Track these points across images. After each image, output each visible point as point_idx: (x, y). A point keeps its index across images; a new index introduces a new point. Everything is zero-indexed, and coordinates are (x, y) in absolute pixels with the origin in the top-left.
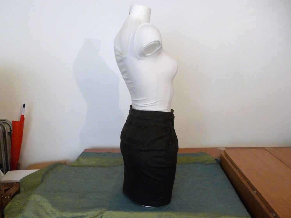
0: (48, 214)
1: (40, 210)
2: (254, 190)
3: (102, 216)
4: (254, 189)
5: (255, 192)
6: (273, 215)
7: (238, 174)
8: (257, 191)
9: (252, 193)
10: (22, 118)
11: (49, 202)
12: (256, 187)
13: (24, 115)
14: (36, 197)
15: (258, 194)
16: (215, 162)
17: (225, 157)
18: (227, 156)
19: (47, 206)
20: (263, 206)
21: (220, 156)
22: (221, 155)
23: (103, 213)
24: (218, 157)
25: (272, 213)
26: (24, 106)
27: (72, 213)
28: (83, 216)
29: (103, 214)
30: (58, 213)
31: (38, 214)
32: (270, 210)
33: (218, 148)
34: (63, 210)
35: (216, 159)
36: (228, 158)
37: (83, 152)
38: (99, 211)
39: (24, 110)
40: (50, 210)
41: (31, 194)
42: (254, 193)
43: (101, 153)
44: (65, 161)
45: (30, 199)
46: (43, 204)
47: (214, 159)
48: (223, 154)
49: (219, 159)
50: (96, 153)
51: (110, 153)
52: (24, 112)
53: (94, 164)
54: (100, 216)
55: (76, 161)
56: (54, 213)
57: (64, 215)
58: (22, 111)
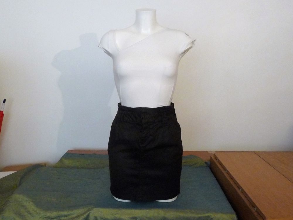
0: (30, 214)
1: (22, 210)
2: (239, 189)
3: (90, 213)
4: (239, 187)
6: (254, 209)
7: (226, 175)
8: (242, 190)
9: (238, 191)
10: (2, 114)
11: (32, 201)
12: (241, 186)
13: (3, 111)
14: (18, 197)
15: (243, 192)
16: (205, 165)
17: (215, 160)
18: (216, 158)
19: (31, 206)
20: (246, 202)
21: (209, 158)
22: (211, 158)
23: (91, 210)
24: (208, 160)
26: (4, 101)
27: (58, 212)
28: (69, 214)
30: (42, 213)
31: (20, 215)
32: (252, 205)
33: (208, 151)
34: (48, 209)
35: (206, 163)
36: (218, 160)
37: (66, 153)
38: (86, 208)
39: (4, 106)
40: (33, 210)
41: (12, 193)
42: (239, 191)
43: (86, 154)
44: (45, 163)
45: (11, 199)
46: (25, 204)
47: (204, 162)
48: (213, 158)
49: (209, 163)
50: (80, 154)
51: (95, 154)
52: (3, 109)
53: (79, 165)
54: (87, 214)
55: (59, 162)
56: (37, 213)
57: (48, 214)
58: (2, 107)
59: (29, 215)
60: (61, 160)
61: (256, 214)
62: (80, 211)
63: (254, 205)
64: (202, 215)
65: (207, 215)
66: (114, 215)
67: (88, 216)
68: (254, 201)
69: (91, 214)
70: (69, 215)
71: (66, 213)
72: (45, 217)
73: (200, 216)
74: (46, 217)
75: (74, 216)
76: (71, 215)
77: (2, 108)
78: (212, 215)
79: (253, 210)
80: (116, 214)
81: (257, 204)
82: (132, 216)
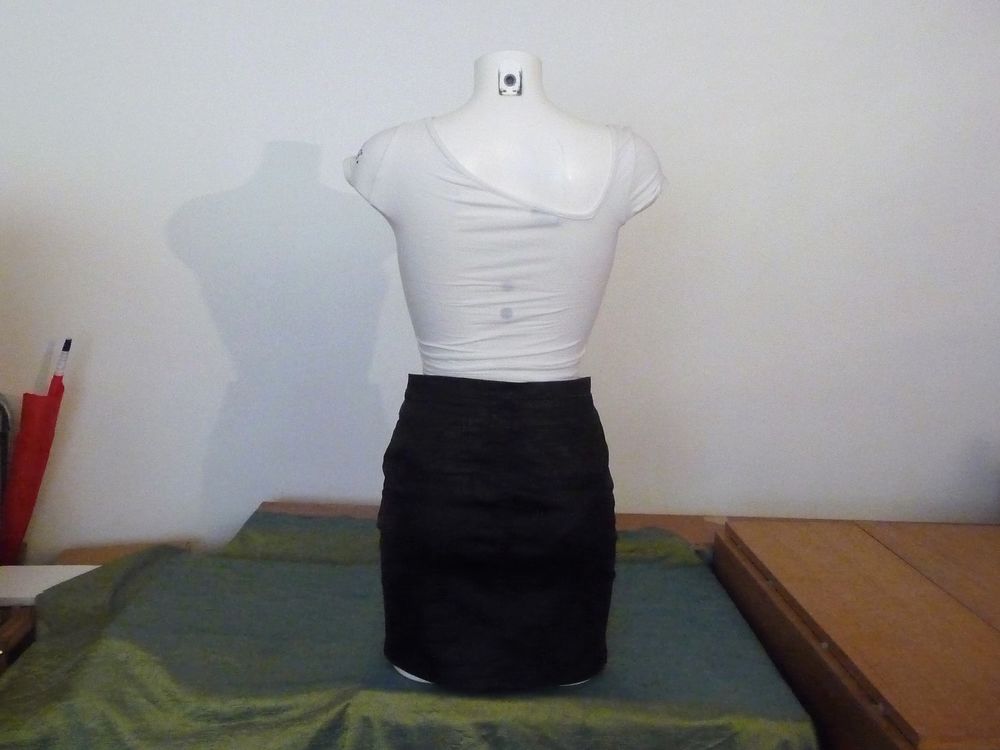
0: (154, 702)
1: (130, 690)
2: (821, 640)
4: (820, 635)
5: (825, 645)
6: (878, 710)
7: (772, 595)
8: (832, 643)
9: (815, 648)
10: (57, 386)
11: (161, 664)
12: (828, 632)
13: (61, 378)
14: (115, 647)
15: (836, 652)
16: (696, 560)
17: (729, 545)
18: (735, 540)
19: (156, 678)
20: (847, 682)
21: (711, 541)
22: (717, 538)
23: (351, 697)
24: (706, 544)
25: (876, 704)
26: (67, 346)
27: (244, 700)
28: (280, 707)
29: (350, 701)
30: (193, 703)
31: (121, 704)
32: (869, 695)
33: (705, 516)
34: (211, 689)
35: (698, 552)
36: (739, 546)
37: (256, 512)
38: (335, 690)
39: (66, 360)
40: (165, 691)
42: (820, 649)
45: (93, 654)
46: (137, 671)
47: (692, 552)
48: (723, 537)
49: (708, 552)
52: (63, 369)
53: (298, 551)
54: (338, 709)
55: (234, 539)
56: (177, 701)
57: (214, 705)
58: (59, 364)
59: (152, 707)
60: (242, 536)
61: (884, 724)
62: (317, 698)
63: (875, 697)
64: (704, 722)
65: (721, 721)
66: (424, 714)
67: (342, 715)
68: (875, 681)
69: (350, 710)
70: (277, 711)
71: (269, 703)
72: (202, 713)
73: (697, 723)
74: (204, 716)
75: (295, 713)
76: (284, 711)
77: (60, 367)
78: (737, 723)
79: (874, 711)
80: (430, 712)
81: (884, 692)
82: (480, 719)
